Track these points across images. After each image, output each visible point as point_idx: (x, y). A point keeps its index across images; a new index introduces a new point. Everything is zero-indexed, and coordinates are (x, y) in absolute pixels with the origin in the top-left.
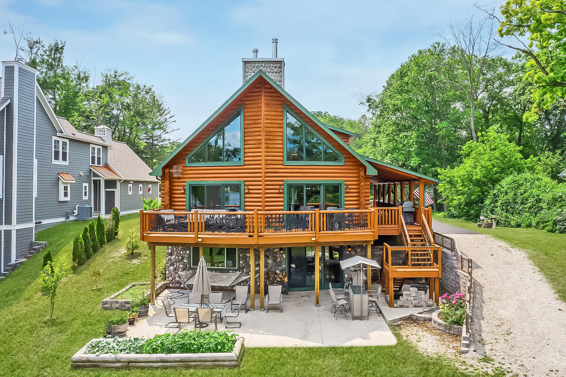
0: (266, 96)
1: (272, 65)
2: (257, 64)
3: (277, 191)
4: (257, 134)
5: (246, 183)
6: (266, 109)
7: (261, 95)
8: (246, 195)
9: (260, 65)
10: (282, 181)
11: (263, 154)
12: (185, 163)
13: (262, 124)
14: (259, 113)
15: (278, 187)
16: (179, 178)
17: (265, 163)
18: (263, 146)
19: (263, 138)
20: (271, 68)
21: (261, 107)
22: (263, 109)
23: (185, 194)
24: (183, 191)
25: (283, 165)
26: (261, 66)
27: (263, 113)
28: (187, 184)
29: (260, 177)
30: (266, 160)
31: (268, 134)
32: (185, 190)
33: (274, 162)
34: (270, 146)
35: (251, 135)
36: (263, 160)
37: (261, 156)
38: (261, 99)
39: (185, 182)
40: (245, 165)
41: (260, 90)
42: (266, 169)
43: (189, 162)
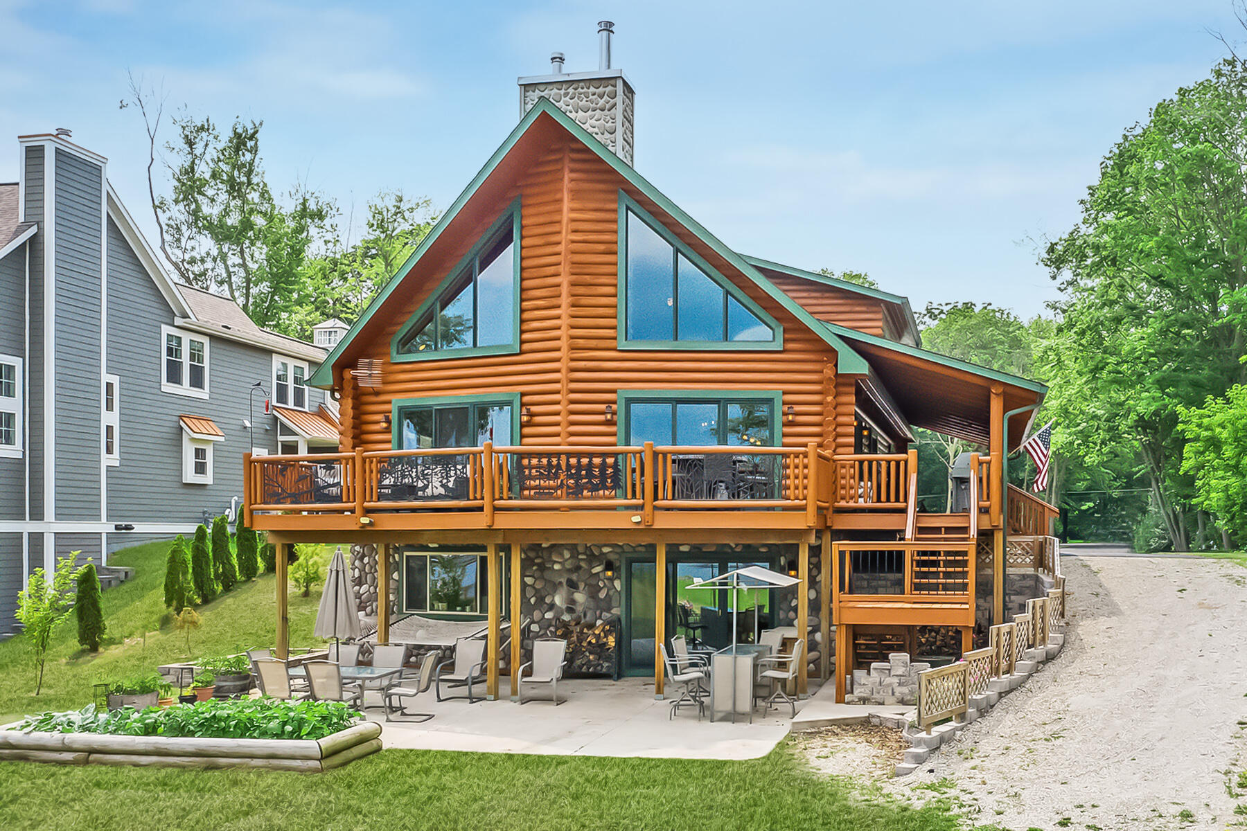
0: (572, 171)
1: (592, 89)
2: (555, 91)
3: (601, 418)
4: (552, 270)
5: (526, 399)
6: (576, 205)
7: (562, 168)
8: (526, 430)
9: (562, 92)
10: (614, 391)
11: (564, 322)
12: (389, 354)
13: (563, 243)
14: (556, 218)
15: (603, 407)
16: (377, 393)
17: (569, 345)
18: (565, 300)
19: (564, 280)
20: (591, 97)
21: (560, 201)
22: (566, 205)
23: (390, 432)
24: (384, 425)
25: (615, 349)
26: (566, 95)
27: (566, 215)
28: (394, 408)
29: (558, 381)
30: (572, 338)
31: (578, 271)
32: (388, 421)
33: (593, 343)
34: (584, 301)
35: (535, 275)
36: (564, 339)
37: (559, 328)
38: (562, 179)
39: (389, 402)
40: (521, 353)
41: (557, 156)
42: (573, 360)
43: (398, 353)
